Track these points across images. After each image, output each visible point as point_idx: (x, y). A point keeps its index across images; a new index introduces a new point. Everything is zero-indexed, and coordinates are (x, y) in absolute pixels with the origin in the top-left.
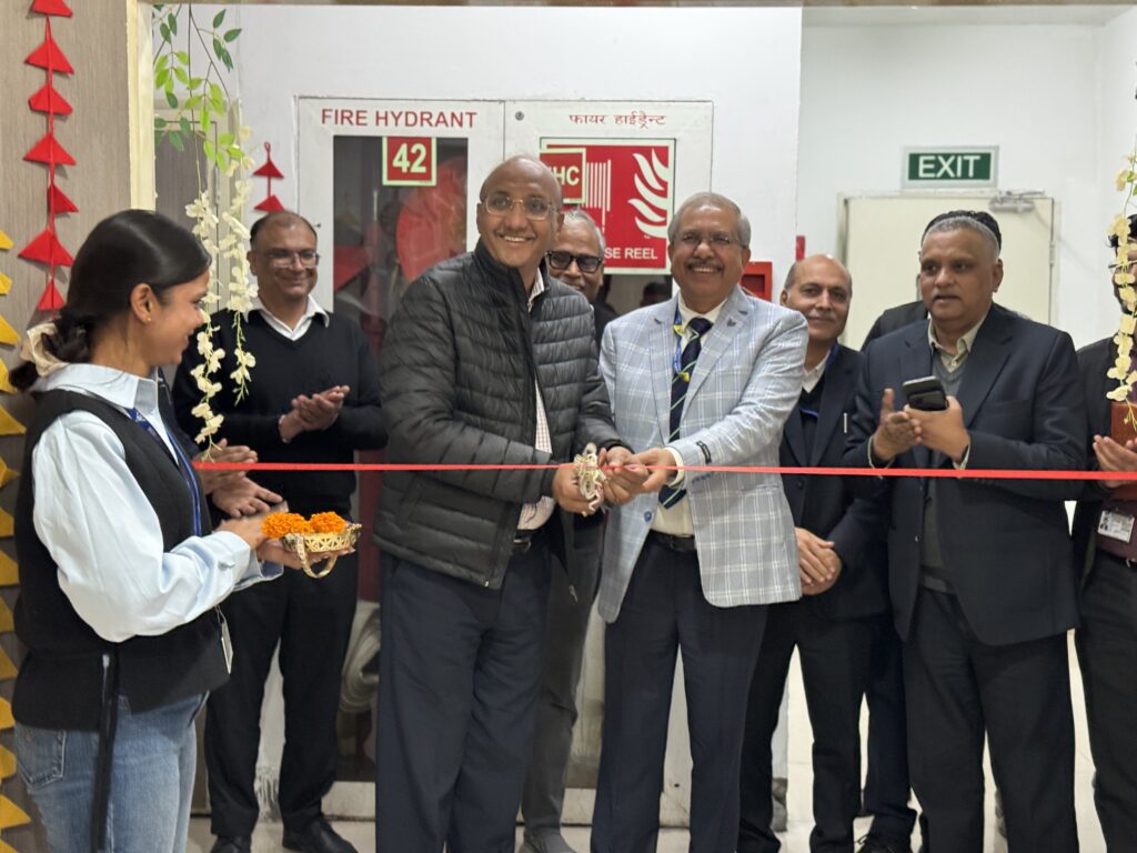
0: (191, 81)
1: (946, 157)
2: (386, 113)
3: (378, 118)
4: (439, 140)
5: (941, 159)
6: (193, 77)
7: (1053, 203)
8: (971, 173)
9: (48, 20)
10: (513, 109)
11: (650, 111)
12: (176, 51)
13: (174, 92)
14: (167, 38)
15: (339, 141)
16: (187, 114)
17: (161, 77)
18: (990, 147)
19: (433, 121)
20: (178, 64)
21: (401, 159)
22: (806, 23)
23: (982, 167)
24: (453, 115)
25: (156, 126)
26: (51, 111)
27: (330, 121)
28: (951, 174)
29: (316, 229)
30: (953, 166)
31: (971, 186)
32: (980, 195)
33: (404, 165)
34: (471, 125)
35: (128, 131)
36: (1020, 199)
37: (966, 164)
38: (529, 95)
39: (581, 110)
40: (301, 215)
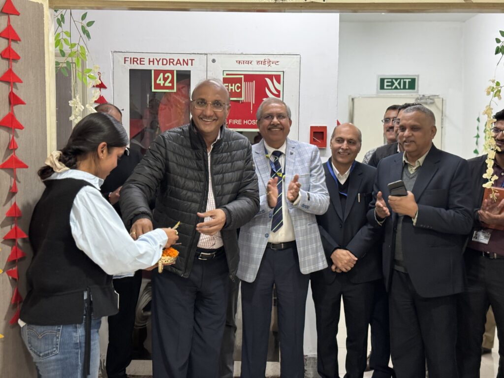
0: (71, 44)
1: (396, 80)
2: (153, 59)
3: (150, 61)
4: (177, 71)
5: (394, 80)
6: (72, 43)
7: (443, 100)
8: (407, 87)
9: (9, 17)
10: (211, 58)
11: (272, 59)
12: (64, 31)
13: (63, 49)
14: (60, 25)
15: (132, 72)
16: (69, 59)
17: (58, 43)
18: (415, 76)
19: (175, 63)
20: (65, 37)
21: (160, 80)
22: (341, 20)
23: (412, 84)
24: (184, 60)
25: (56, 65)
26: (11, 58)
27: (128, 63)
28: (399, 87)
29: (122, 111)
30: (399, 84)
31: (407, 93)
32: (411, 97)
33: (162, 82)
34: (192, 65)
35: (44, 67)
36: (428, 98)
37: (405, 83)
38: (219, 51)
39: (241, 58)
40: (115, 105)
